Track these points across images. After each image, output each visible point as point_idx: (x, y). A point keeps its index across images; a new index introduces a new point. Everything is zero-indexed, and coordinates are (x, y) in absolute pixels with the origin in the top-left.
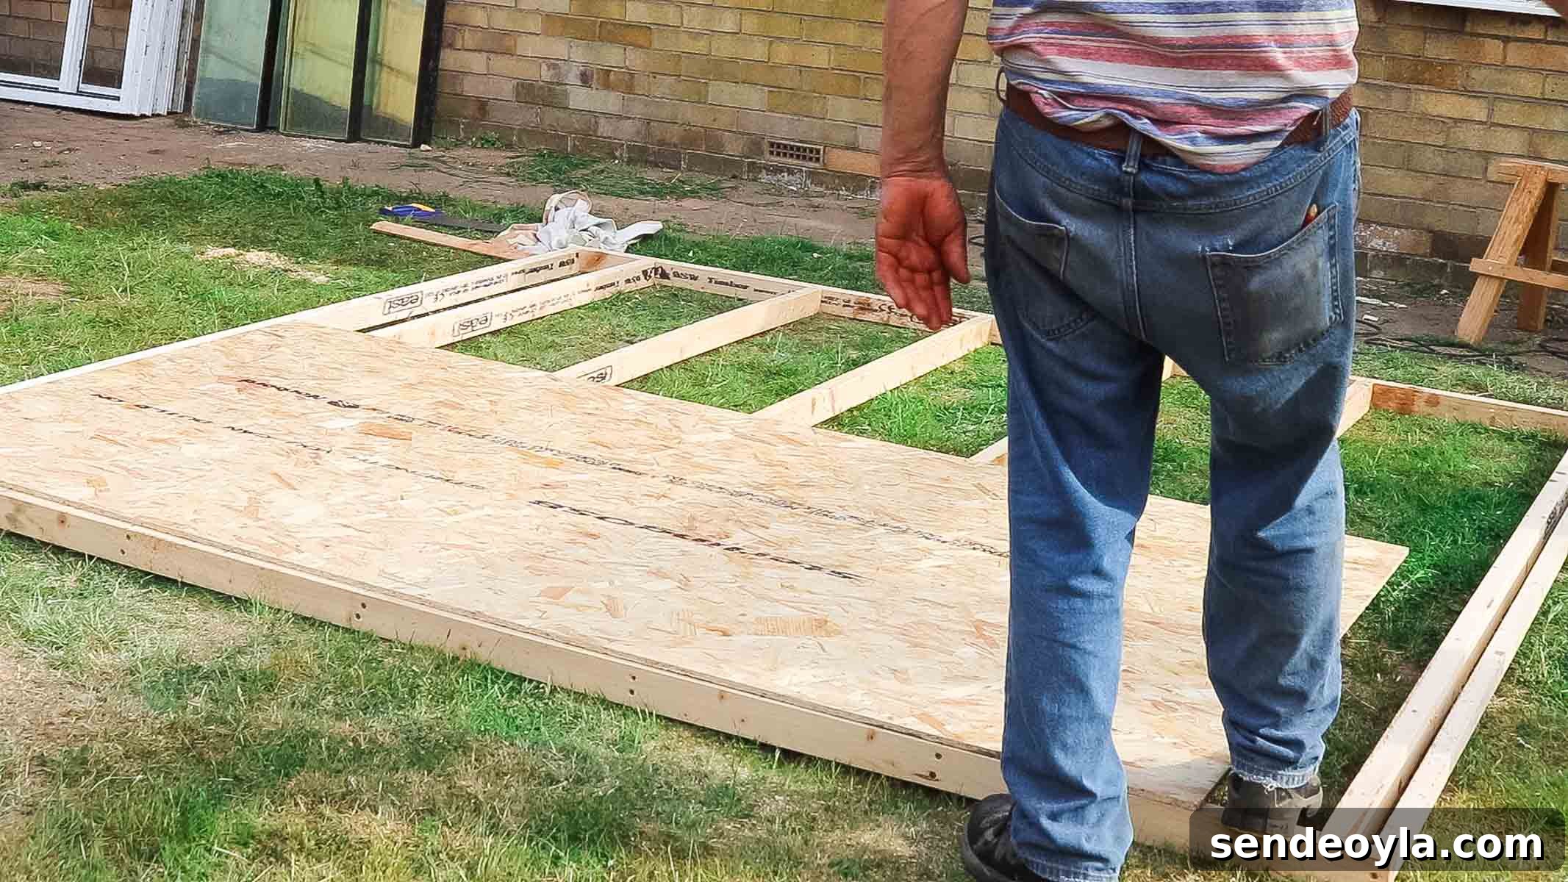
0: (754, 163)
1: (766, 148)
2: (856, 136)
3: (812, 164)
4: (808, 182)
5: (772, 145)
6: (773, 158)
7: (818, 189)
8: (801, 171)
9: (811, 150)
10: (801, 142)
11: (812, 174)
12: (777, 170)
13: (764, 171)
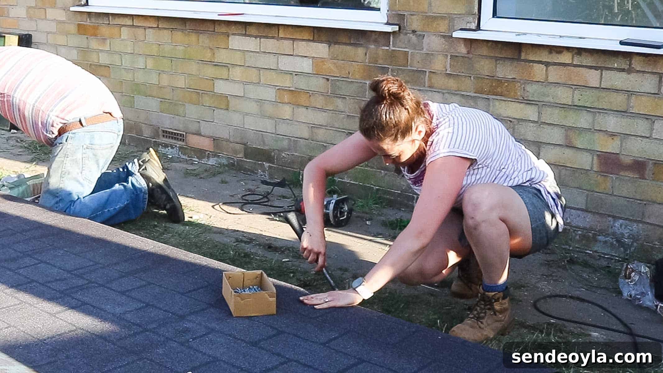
0: (156, 141)
1: (161, 133)
2: (200, 127)
3: (180, 143)
4: (180, 153)
5: (163, 131)
6: (164, 139)
7: (184, 157)
8: (176, 146)
9: (181, 135)
10: (175, 130)
11: (181, 148)
12: (166, 146)
13: (160, 146)
